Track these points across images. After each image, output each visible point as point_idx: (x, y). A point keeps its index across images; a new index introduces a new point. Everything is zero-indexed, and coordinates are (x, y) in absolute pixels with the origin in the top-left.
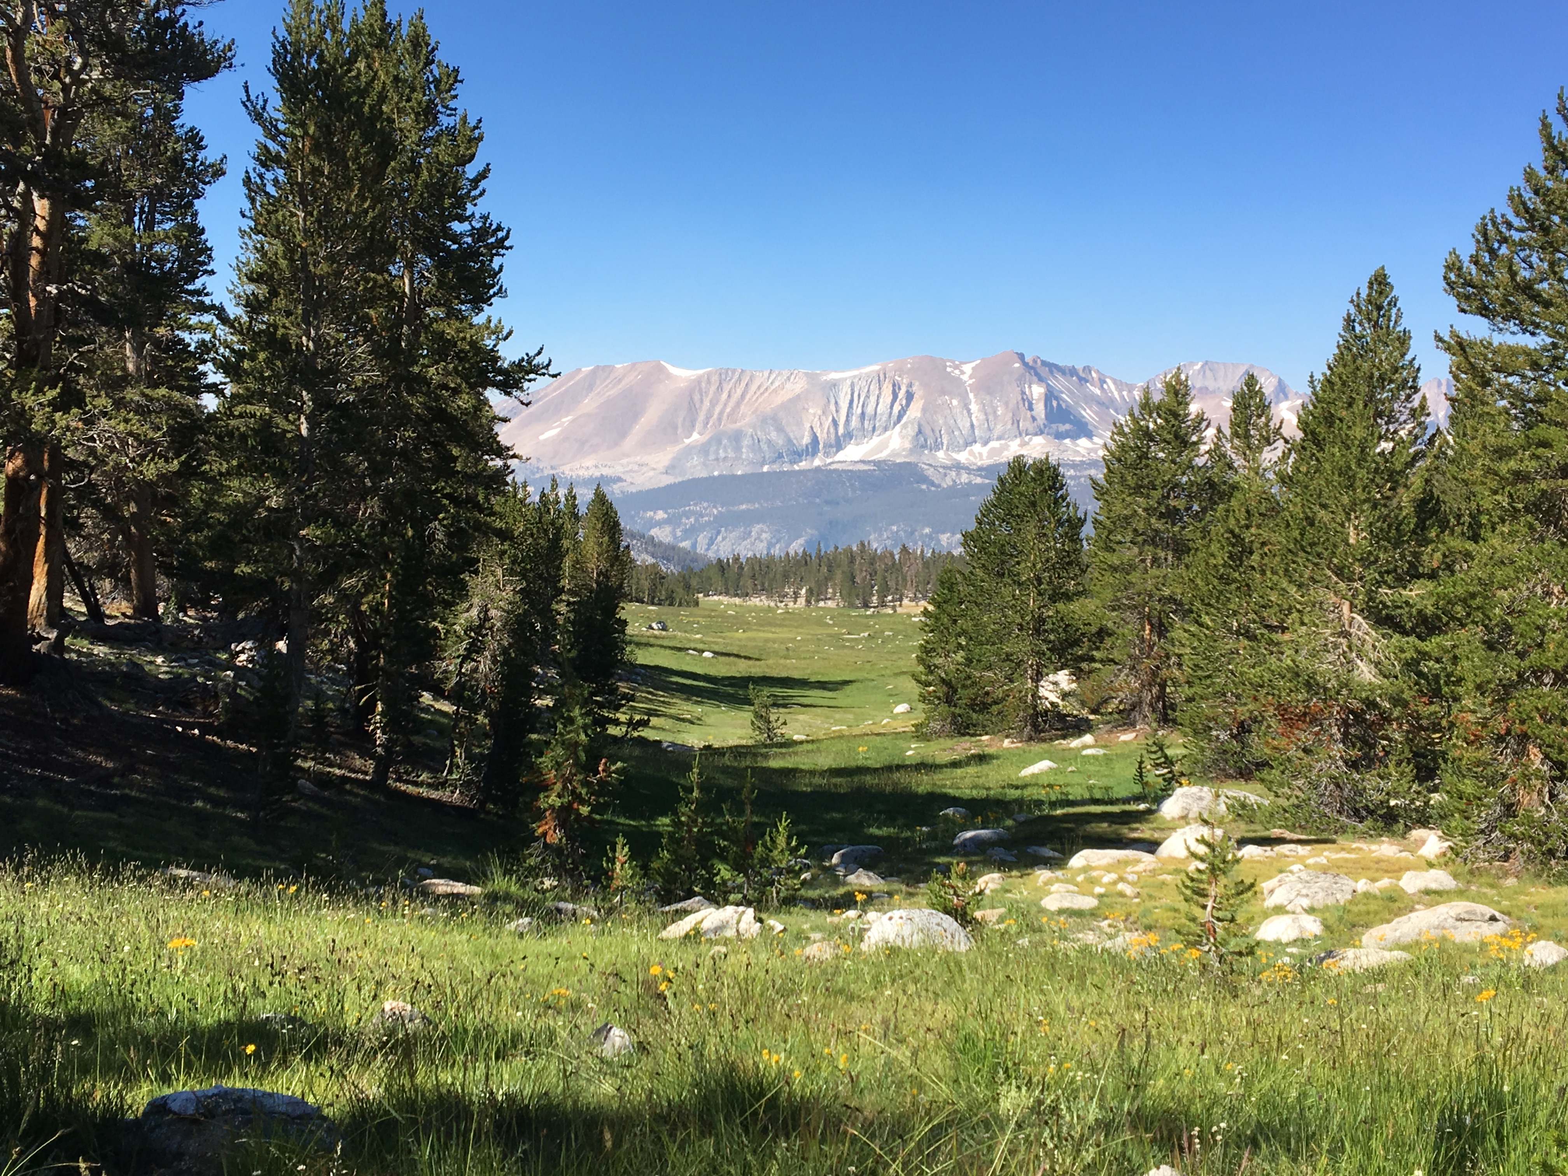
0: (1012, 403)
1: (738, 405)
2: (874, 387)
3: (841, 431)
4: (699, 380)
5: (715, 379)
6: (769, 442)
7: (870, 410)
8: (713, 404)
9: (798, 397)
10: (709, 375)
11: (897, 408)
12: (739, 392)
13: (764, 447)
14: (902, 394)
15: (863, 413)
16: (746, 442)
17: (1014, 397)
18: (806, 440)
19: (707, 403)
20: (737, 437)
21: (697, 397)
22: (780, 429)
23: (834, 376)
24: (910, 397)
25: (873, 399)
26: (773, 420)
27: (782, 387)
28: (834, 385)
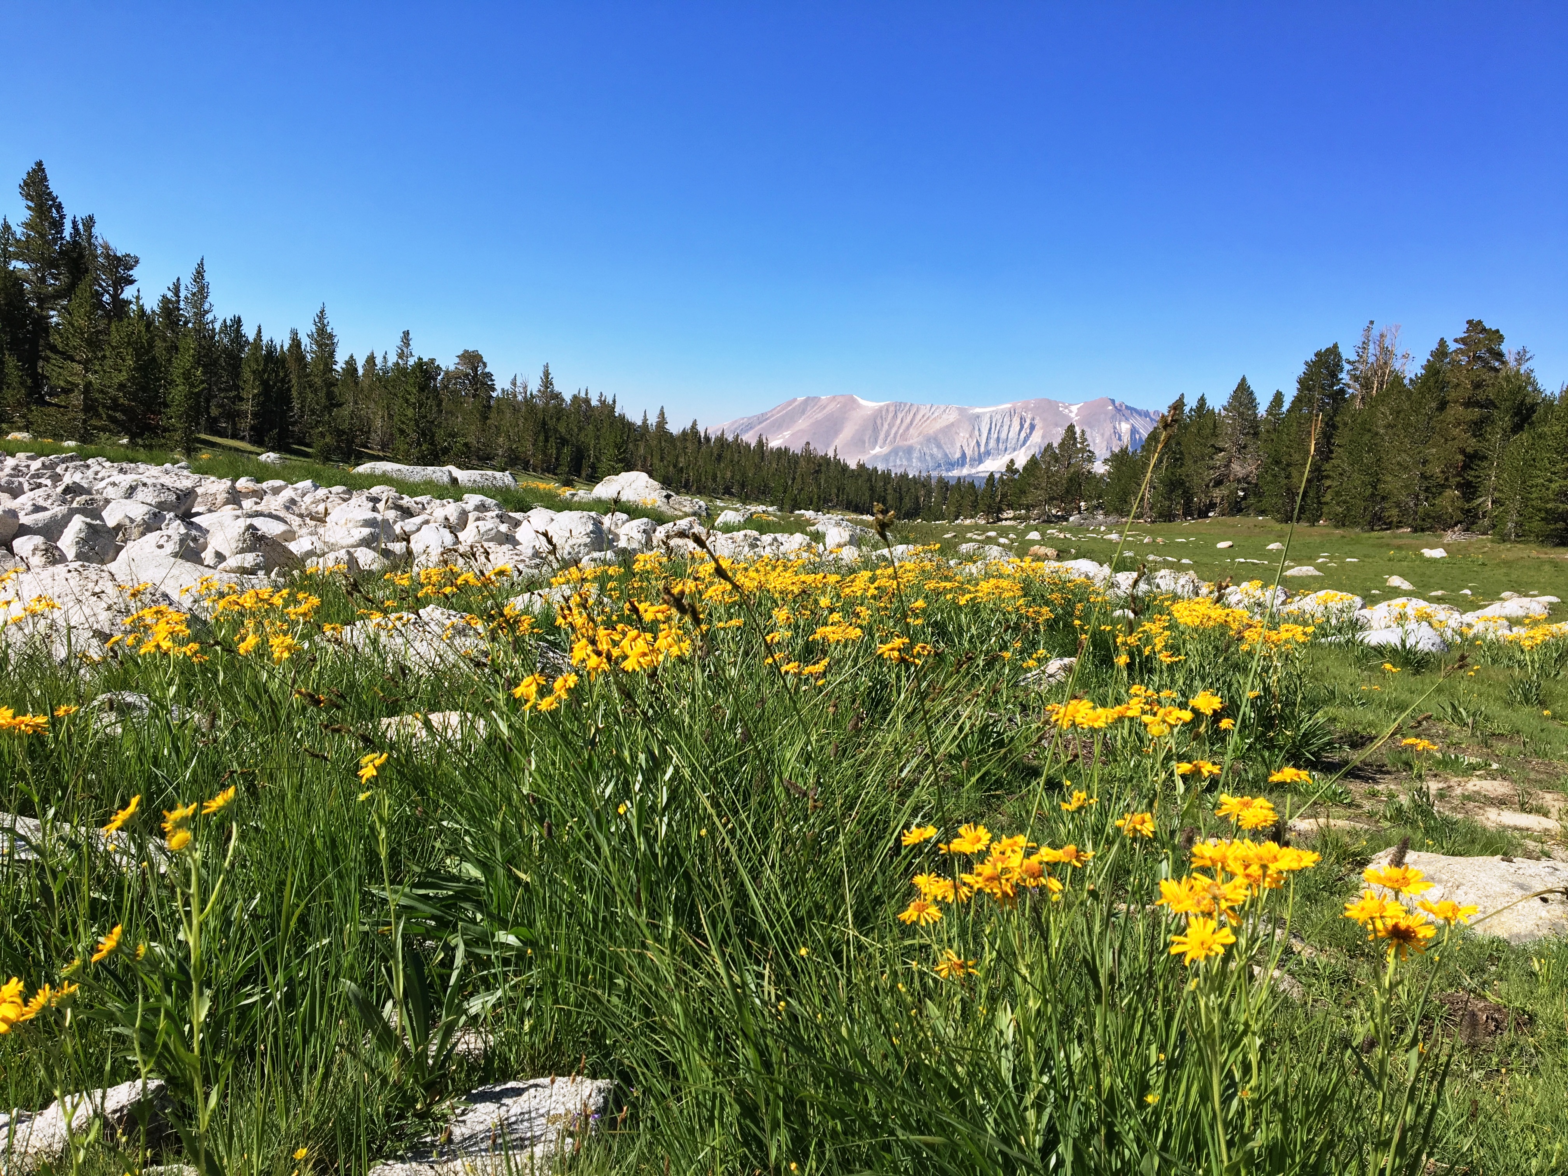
0: (1107, 434)
1: (908, 428)
2: (1007, 420)
3: (982, 449)
4: (880, 410)
5: (892, 409)
6: (932, 455)
7: (1003, 435)
8: (891, 426)
9: (952, 424)
10: (888, 406)
11: (1023, 435)
12: (909, 419)
13: (928, 458)
14: (1027, 425)
15: (998, 439)
16: (916, 455)
17: (1109, 431)
18: (958, 455)
19: (886, 426)
20: (909, 451)
21: (879, 422)
22: (939, 446)
23: (978, 410)
24: (1032, 427)
25: (1006, 428)
26: (933, 440)
27: (940, 417)
28: (978, 417)
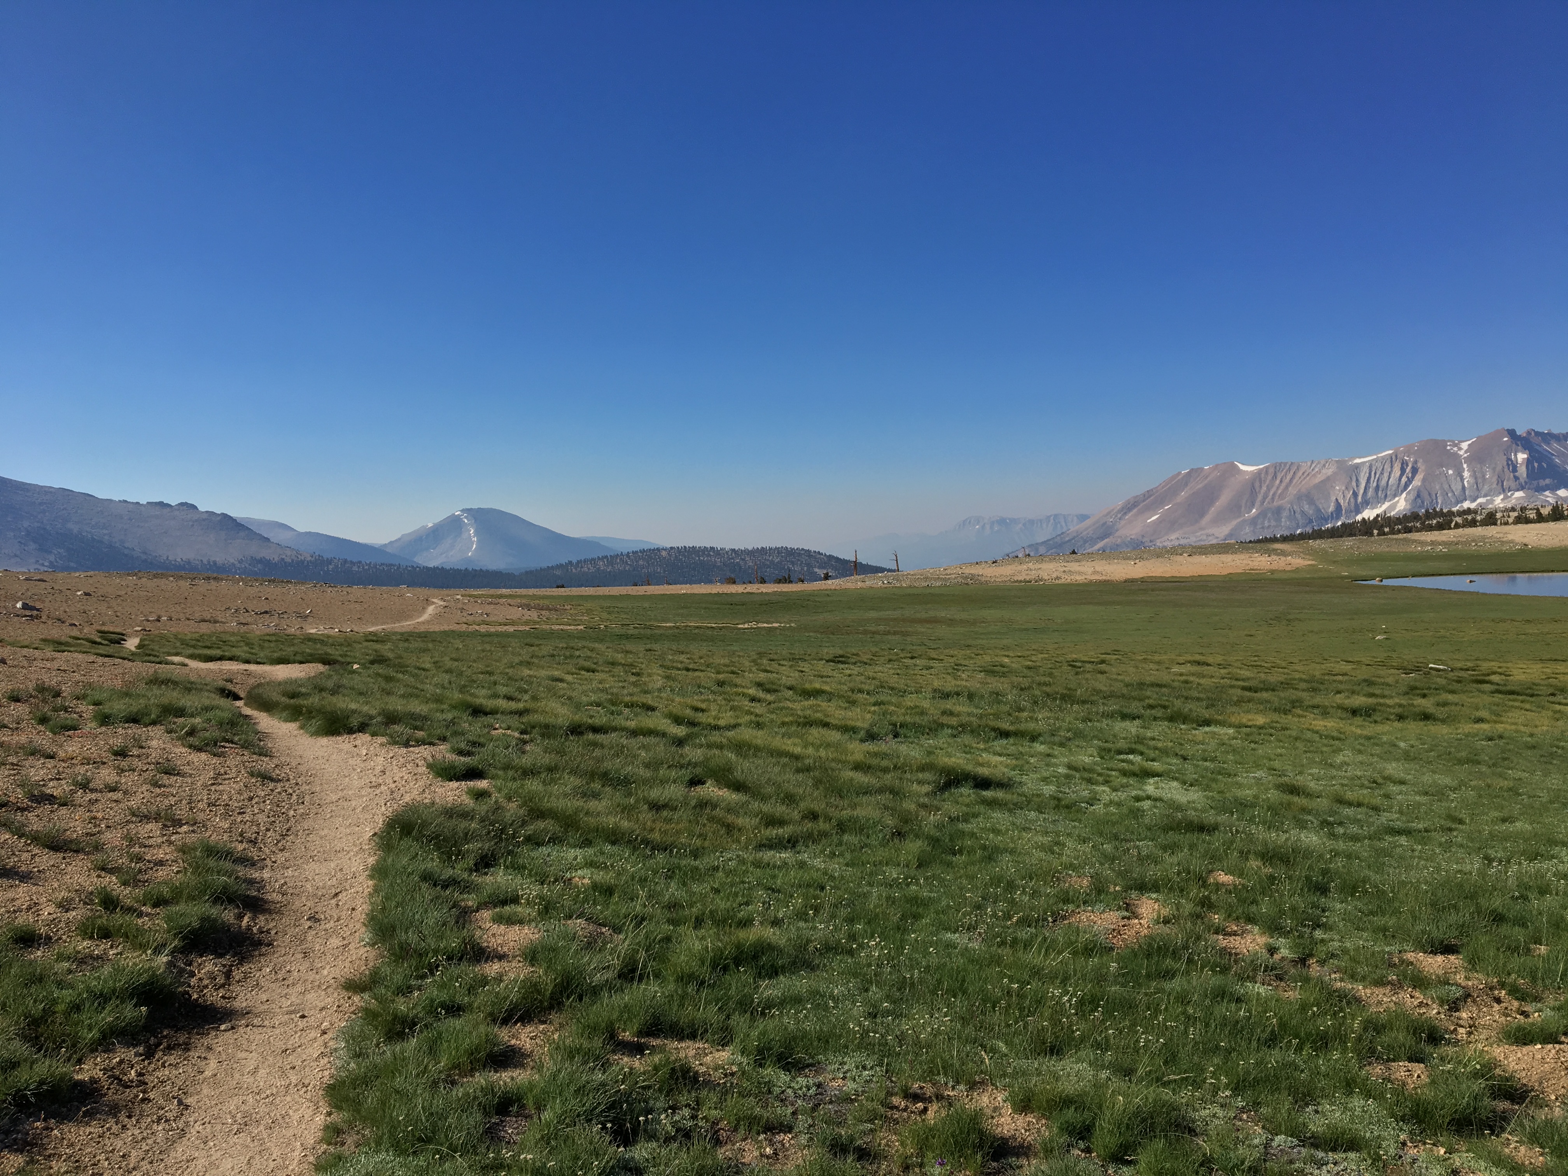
0: (1499, 468)
1: (1287, 487)
2: (1387, 467)
3: (1360, 499)
4: (1260, 472)
5: (1272, 470)
6: (1303, 513)
7: (1383, 483)
8: (1269, 489)
9: (1328, 479)
10: (1267, 468)
11: (1404, 479)
12: (1289, 477)
13: (1298, 516)
14: (1408, 469)
15: (1378, 486)
16: (1285, 514)
17: (1501, 461)
18: (1331, 508)
19: (1264, 488)
20: (1278, 511)
21: (1257, 485)
22: (1311, 502)
23: (1358, 461)
24: (1415, 471)
25: (1386, 475)
26: (1308, 497)
27: (1319, 472)
28: (1357, 467)
